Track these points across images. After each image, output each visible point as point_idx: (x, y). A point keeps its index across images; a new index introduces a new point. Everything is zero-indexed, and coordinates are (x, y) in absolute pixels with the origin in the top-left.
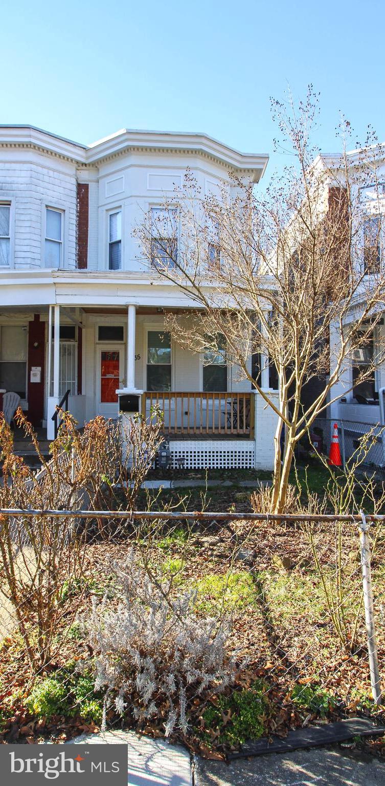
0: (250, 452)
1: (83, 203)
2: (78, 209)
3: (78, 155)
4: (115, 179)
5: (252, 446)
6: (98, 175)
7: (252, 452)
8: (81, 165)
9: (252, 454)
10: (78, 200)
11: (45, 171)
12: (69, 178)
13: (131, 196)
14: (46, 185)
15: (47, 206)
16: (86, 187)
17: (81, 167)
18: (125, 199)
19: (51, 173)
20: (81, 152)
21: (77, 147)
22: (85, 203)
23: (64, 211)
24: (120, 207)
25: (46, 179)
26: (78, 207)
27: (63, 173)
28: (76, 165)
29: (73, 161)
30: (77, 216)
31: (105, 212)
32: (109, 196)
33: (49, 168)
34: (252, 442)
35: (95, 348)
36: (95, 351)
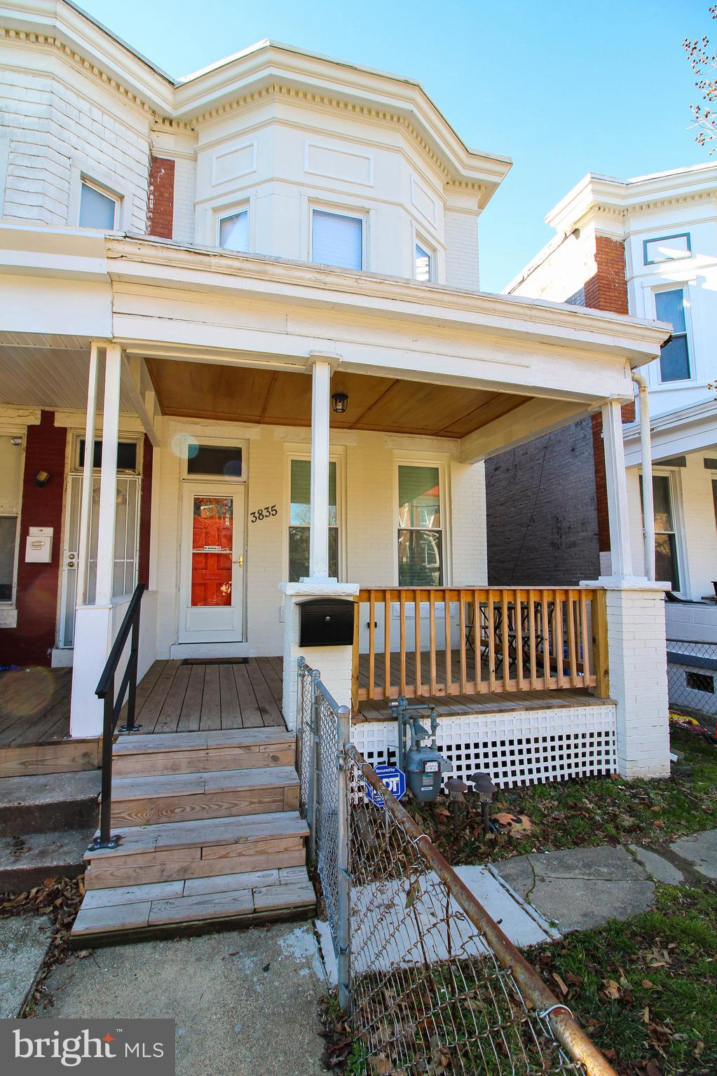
0: (607, 734)
1: (161, 195)
2: (151, 206)
3: (156, 92)
4: (235, 149)
5: (611, 719)
6: (197, 143)
7: (611, 734)
8: (160, 121)
9: (610, 738)
10: (152, 188)
11: (84, 106)
12: (135, 137)
13: (272, 180)
14: (84, 133)
15: (84, 177)
16: (170, 165)
17: (160, 126)
18: (258, 184)
19: (97, 114)
20: (165, 89)
21: (156, 76)
22: (166, 195)
23: (122, 198)
24: (247, 200)
25: (85, 121)
26: (152, 202)
27: (122, 123)
28: (152, 118)
29: (146, 107)
30: (149, 218)
31: (210, 211)
32: (218, 183)
33: (93, 103)
34: (610, 707)
35: (180, 490)
36: (180, 498)
